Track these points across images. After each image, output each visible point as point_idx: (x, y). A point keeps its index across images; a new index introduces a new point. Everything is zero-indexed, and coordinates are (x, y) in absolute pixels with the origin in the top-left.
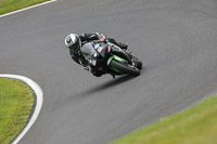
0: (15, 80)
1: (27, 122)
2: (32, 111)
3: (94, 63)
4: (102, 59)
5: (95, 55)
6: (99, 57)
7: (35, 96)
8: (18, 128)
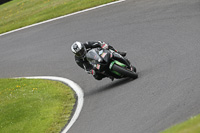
0: (57, 81)
1: (69, 121)
2: (74, 111)
3: (98, 67)
4: (105, 64)
6: (103, 62)
8: (60, 126)
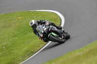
3: (42, 36)
4: (46, 34)
5: (42, 32)
7: (61, 20)
